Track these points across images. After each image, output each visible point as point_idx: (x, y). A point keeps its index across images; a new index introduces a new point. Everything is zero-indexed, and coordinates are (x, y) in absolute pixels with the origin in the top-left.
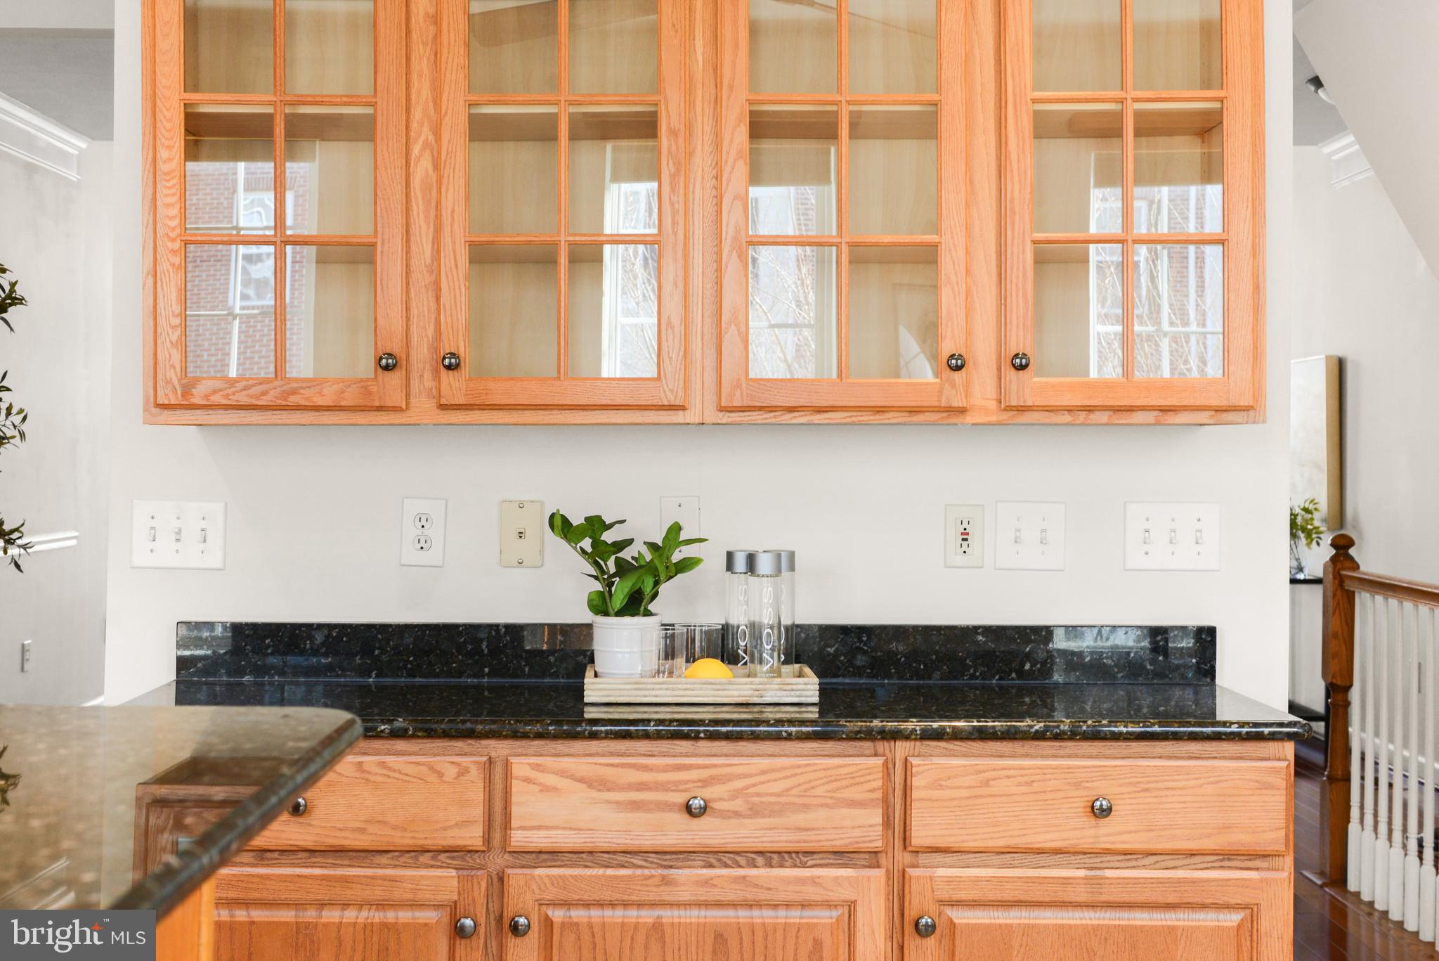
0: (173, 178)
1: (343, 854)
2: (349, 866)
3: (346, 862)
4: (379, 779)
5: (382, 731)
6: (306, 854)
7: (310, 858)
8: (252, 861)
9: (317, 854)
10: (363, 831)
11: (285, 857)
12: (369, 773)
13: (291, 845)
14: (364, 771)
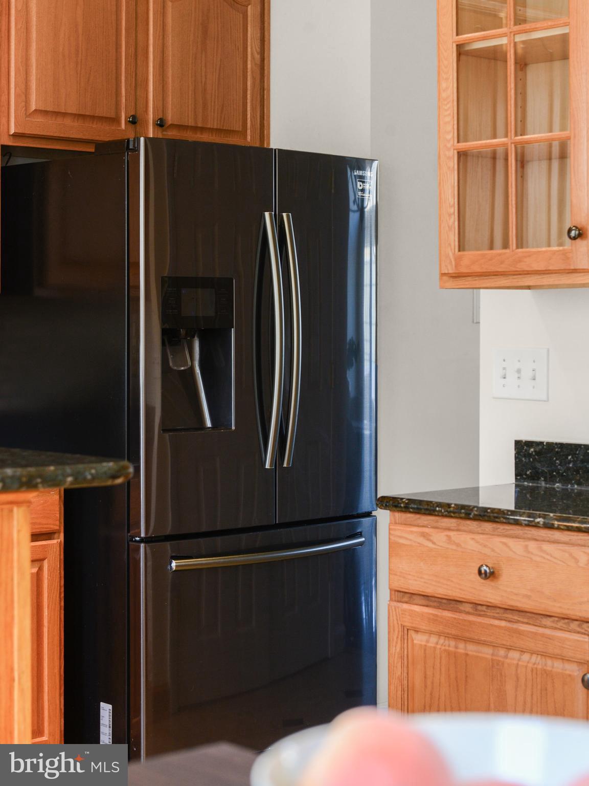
0: (448, 103)
1: (523, 614)
2: (527, 623)
3: (525, 620)
4: (538, 559)
5: (538, 523)
6: (502, 611)
7: (504, 613)
8: (471, 611)
9: (508, 611)
10: (528, 597)
11: (489, 611)
12: (532, 554)
13: (488, 602)
14: (529, 552)
